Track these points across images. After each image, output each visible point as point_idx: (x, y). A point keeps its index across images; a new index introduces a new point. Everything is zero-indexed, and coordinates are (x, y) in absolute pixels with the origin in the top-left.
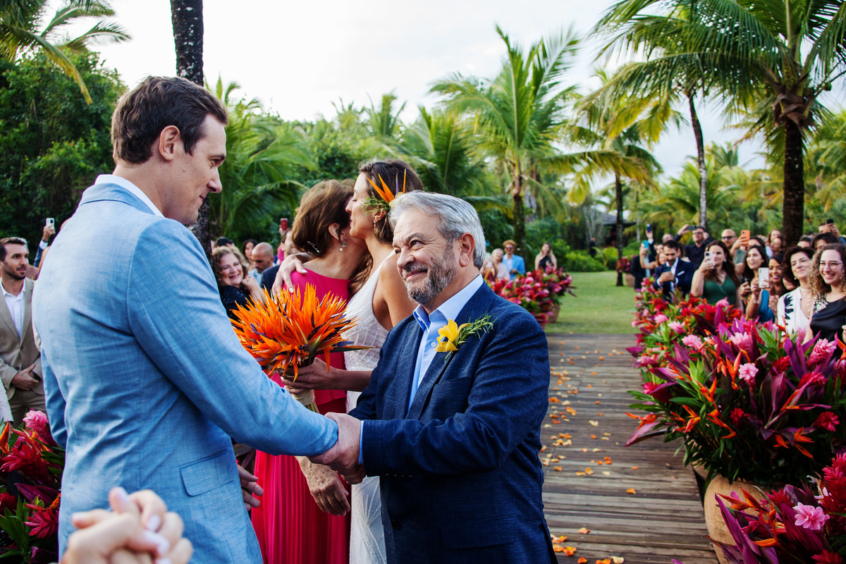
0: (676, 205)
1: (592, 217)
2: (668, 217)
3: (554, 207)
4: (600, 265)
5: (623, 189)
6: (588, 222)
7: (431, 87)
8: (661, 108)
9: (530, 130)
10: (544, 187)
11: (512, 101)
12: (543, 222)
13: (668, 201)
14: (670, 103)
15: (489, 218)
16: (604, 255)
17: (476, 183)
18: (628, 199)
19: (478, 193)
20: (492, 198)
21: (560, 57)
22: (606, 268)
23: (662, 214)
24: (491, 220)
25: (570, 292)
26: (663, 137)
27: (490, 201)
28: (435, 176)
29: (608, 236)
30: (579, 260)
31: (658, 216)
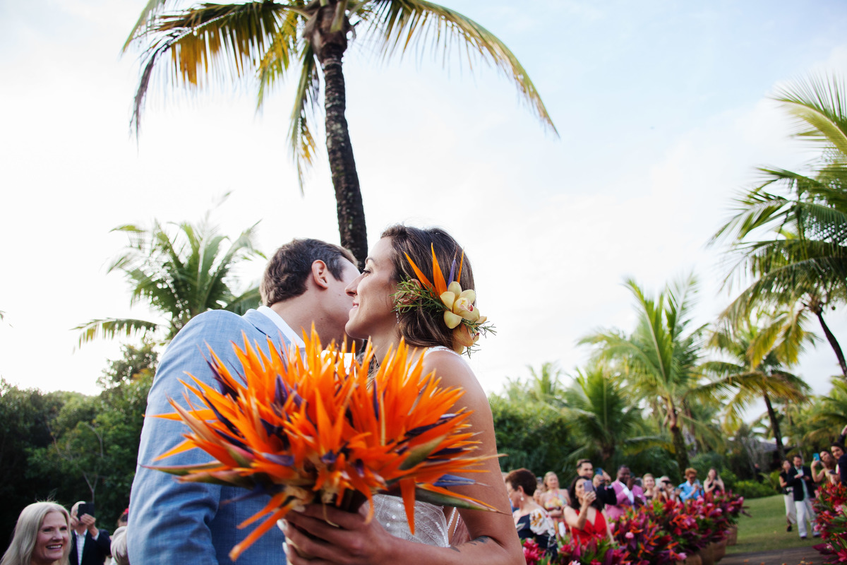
0: (832, 420)
1: (752, 445)
2: (826, 435)
3: (712, 441)
4: (770, 489)
5: (777, 416)
6: (748, 451)
7: (578, 342)
8: (793, 329)
9: (675, 366)
10: (700, 423)
11: (652, 343)
12: (706, 455)
13: (822, 418)
14: (801, 325)
15: (653, 456)
16: (772, 479)
17: (635, 426)
18: (784, 426)
19: (638, 434)
20: (652, 437)
21: (685, 297)
22: (776, 492)
23: (820, 432)
24: (655, 458)
25: (744, 513)
26: (801, 357)
27: (651, 440)
28: (596, 424)
29: (772, 461)
30: (748, 487)
31: (816, 435)
